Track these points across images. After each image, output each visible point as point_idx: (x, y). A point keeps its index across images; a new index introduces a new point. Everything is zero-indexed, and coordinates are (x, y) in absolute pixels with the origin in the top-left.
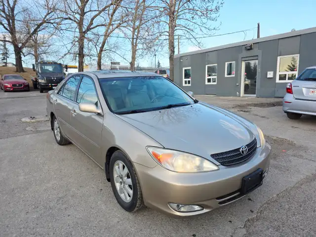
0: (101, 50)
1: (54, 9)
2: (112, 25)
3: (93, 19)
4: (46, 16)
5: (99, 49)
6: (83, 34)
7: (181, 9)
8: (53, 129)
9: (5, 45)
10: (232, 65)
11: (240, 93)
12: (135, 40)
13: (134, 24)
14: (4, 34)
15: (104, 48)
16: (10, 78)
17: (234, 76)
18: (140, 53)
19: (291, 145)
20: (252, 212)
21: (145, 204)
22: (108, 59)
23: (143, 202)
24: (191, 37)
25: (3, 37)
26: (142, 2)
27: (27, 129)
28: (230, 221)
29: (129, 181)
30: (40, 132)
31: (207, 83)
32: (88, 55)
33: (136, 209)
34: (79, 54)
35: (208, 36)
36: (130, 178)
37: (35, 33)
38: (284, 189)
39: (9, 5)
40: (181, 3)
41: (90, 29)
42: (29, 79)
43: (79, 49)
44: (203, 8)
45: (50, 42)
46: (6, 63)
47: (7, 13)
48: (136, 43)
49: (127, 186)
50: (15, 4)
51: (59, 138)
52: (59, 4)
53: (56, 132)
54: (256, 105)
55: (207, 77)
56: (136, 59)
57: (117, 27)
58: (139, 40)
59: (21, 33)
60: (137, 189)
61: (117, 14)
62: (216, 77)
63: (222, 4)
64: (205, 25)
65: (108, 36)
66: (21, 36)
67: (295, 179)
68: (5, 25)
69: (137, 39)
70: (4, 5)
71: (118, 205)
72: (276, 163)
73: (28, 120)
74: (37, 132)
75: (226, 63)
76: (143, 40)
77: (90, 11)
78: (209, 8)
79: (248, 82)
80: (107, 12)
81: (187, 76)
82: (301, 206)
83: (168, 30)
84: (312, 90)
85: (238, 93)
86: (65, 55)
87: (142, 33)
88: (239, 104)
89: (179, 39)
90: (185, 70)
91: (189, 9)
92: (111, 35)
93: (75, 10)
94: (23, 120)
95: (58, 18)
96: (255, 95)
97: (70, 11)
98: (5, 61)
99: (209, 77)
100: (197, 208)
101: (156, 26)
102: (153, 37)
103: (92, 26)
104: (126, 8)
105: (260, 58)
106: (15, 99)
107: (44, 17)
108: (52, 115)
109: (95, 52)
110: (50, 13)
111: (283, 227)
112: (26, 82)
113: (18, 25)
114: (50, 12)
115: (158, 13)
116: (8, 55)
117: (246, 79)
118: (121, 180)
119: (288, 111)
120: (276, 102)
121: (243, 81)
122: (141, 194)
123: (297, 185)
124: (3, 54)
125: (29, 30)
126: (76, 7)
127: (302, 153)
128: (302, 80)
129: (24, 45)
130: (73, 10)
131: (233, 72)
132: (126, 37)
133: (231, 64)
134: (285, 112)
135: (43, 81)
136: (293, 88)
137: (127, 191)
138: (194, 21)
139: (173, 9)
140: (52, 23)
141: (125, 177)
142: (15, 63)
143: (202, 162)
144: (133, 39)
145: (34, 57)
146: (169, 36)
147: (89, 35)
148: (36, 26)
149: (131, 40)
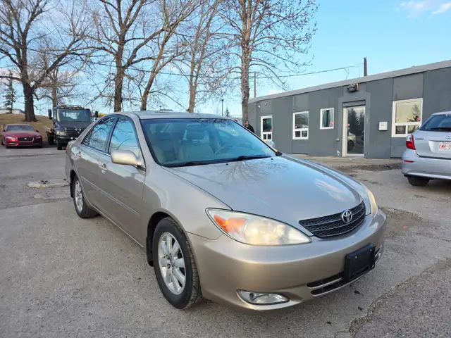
0: (147, 92)
1: (83, 36)
2: (163, 58)
3: (136, 50)
4: (71, 45)
5: (143, 90)
6: (121, 70)
7: (259, 37)
8: (73, 195)
9: (11, 84)
10: (330, 112)
11: (341, 151)
12: (195, 78)
13: (194, 58)
14: (10, 68)
15: (151, 89)
16: (16, 129)
17: (332, 128)
18: (201, 96)
19: (416, 220)
20: (361, 309)
21: (204, 295)
22: (155, 105)
23: (201, 293)
24: (272, 75)
25: (8, 73)
26: (205, 28)
27: (36, 197)
28: (329, 323)
29: (181, 262)
30: (54, 200)
31: (294, 138)
32: (128, 99)
33: (190, 303)
34: (116, 98)
35: (296, 74)
36: (181, 257)
37: (55, 68)
38: (407, 279)
39: (19, 29)
40: (259, 30)
41: (132, 63)
42: (43, 131)
43: (116, 90)
44: (289, 36)
45: (76, 81)
46: (11, 109)
47: (17, 40)
48: (195, 82)
49: (177, 270)
50: (27, 28)
51: (80, 208)
52: (90, 29)
53: (76, 198)
54: (363, 168)
55: (294, 130)
56: (195, 105)
57: (170, 61)
58: (199, 79)
59: (34, 67)
60: (192, 272)
61: (170, 44)
62: (307, 129)
63: (314, 30)
64: (291, 59)
65: (157, 73)
66: (34, 72)
67: (422, 265)
68: (13, 56)
69: (197, 77)
70: (12, 28)
71: (165, 299)
72: (393, 243)
73: (37, 185)
74: (50, 201)
75: (321, 111)
76: (205, 79)
77: (134, 39)
78: (297, 37)
79: (352, 137)
80: (156, 40)
81: (266, 128)
82: (431, 302)
83: (240, 66)
84: (441, 144)
85: (338, 152)
86: (95, 98)
87: (205, 69)
88: (341, 166)
89: (255, 77)
90: (264, 120)
91: (270, 38)
92: (161, 71)
93: (112, 37)
94: (31, 184)
95: (88, 48)
96: (363, 155)
97: (104, 38)
98: (10, 106)
99: (298, 130)
100: (279, 298)
101: (224, 59)
102: (219, 75)
103: (135, 60)
104: (183, 35)
105: (368, 102)
106: (21, 157)
107: (68, 46)
108: (73, 174)
109: (137, 94)
110: (77, 41)
111: (407, 331)
112: (38, 134)
113: (31, 57)
114: (76, 39)
115: (226, 42)
116: (14, 99)
117: (350, 134)
118: (168, 262)
119: (409, 173)
120: (393, 165)
121: (346, 137)
122: (199, 281)
123: (425, 273)
124: (8, 97)
125: (46, 63)
126: (113, 33)
127: (430, 230)
128: (427, 130)
129: (38, 84)
130: (109, 37)
131: (331, 122)
132: (182, 73)
133: (328, 111)
134: (406, 175)
135: (62, 134)
136: (416, 142)
137: (177, 277)
138: (277, 53)
139: (247, 36)
140: (79, 55)
141: (175, 256)
142: (23, 110)
143: (286, 232)
144: (192, 76)
145: (51, 101)
146: (242, 73)
147: (130, 71)
148: (56, 59)
149: (189, 78)
